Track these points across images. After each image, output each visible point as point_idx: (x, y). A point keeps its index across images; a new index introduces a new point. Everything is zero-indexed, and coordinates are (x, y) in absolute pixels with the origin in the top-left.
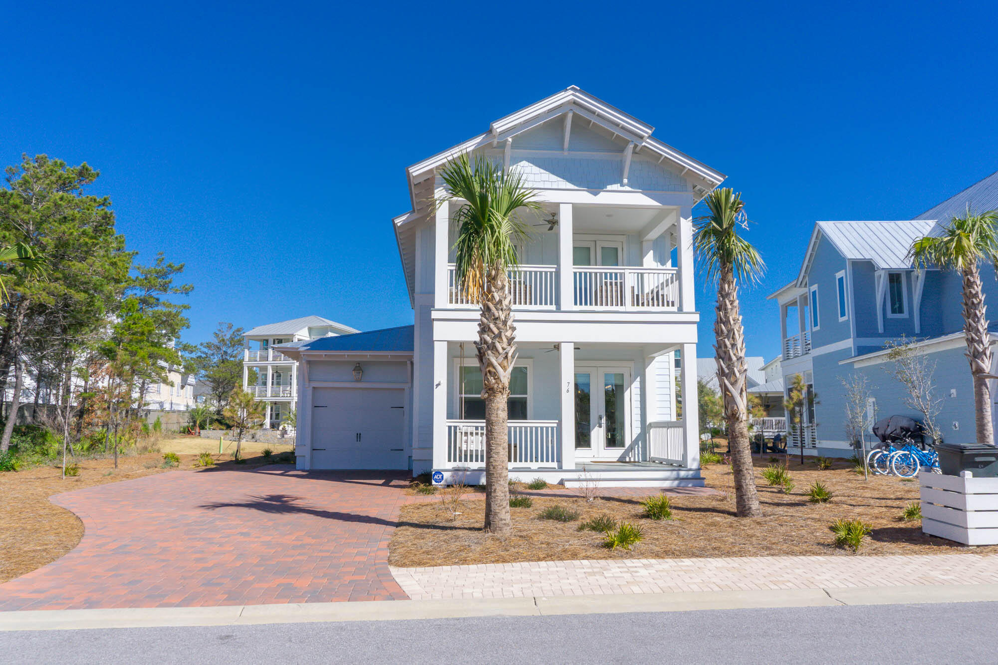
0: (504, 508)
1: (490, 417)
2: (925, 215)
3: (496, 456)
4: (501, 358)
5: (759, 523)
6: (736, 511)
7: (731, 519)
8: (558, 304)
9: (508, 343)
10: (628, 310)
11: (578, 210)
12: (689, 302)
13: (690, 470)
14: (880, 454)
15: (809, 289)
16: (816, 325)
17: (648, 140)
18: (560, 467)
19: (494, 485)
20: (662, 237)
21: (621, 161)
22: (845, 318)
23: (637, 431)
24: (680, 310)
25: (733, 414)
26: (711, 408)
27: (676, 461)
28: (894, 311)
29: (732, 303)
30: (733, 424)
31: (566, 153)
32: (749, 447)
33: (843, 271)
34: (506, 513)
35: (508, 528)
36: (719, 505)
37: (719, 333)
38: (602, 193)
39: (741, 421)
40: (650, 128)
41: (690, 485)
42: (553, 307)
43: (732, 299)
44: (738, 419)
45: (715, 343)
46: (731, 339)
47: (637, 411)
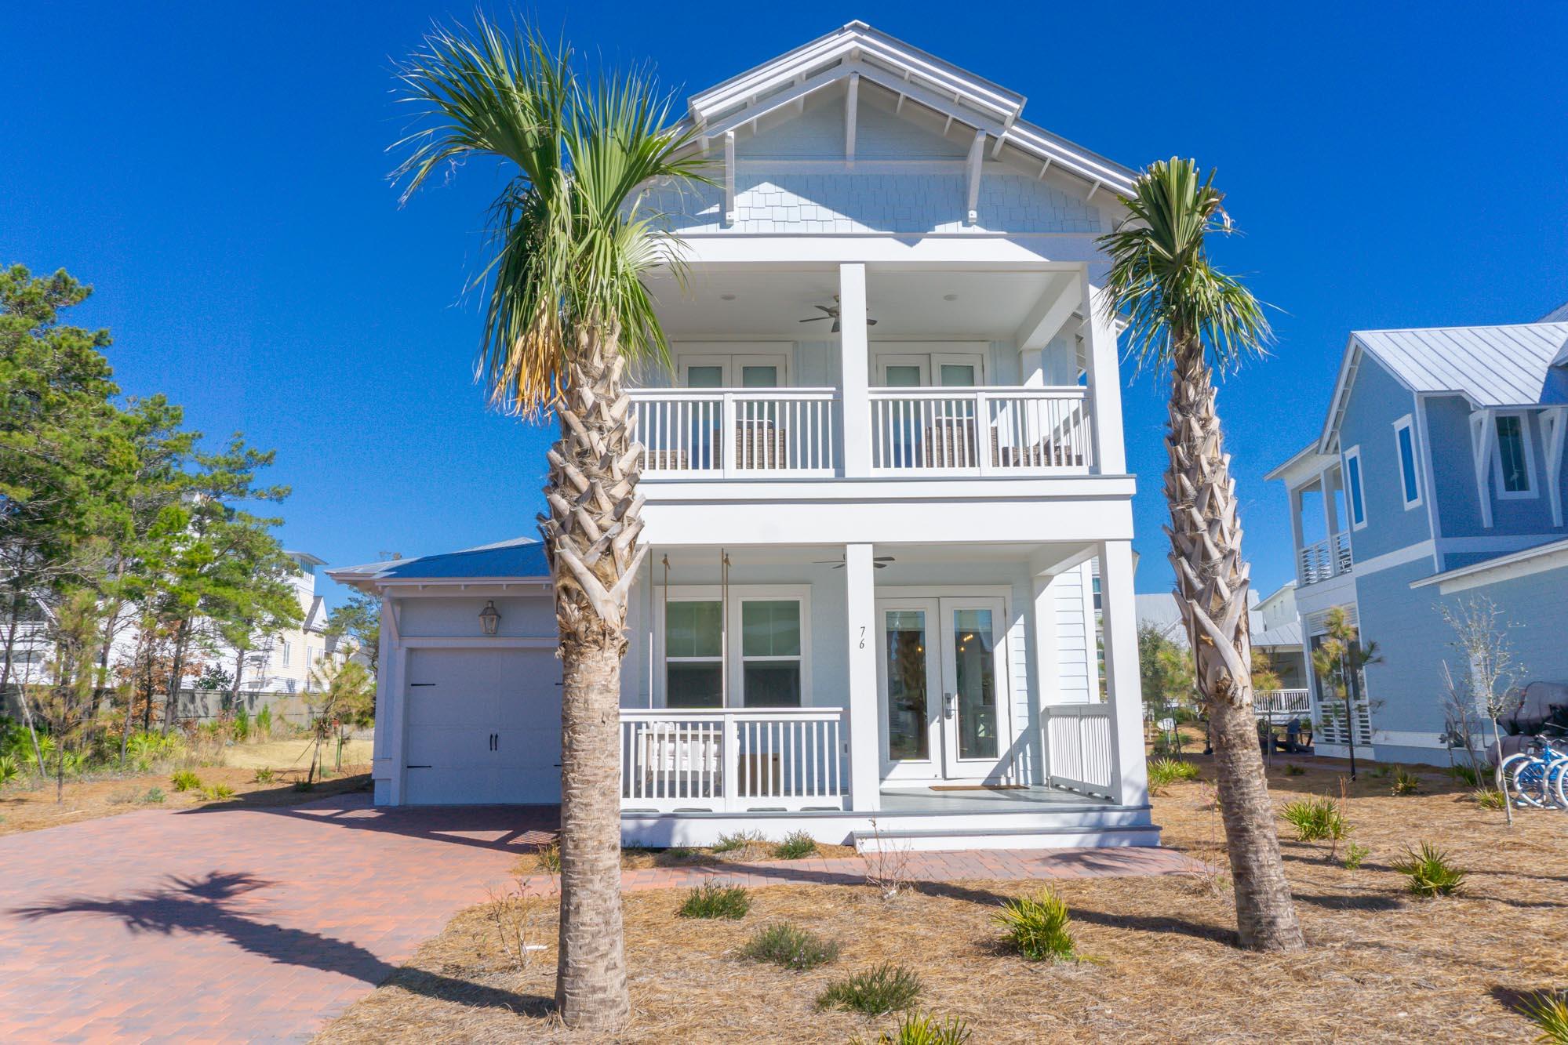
0: (602, 956)
1: (570, 709)
2: (1553, 315)
3: (582, 815)
4: (594, 554)
5: (1300, 976)
6: (1235, 927)
7: (1228, 955)
8: (839, 465)
9: (615, 514)
10: (984, 475)
11: (878, 277)
12: (1114, 456)
13: (1128, 809)
14: (1525, 764)
15: (1344, 457)
16: (1359, 519)
17: (1015, 128)
18: (848, 806)
19: (575, 894)
20: (1056, 342)
21: (964, 176)
22: (1417, 503)
23: (1021, 724)
24: (1095, 472)
25: (1219, 690)
26: (1173, 676)
27: (1099, 788)
28: (1510, 487)
29: (1204, 423)
30: (1220, 714)
31: (850, 164)
32: (1262, 771)
33: (1409, 416)
34: (607, 969)
35: (614, 1012)
36: (1194, 906)
37: (1175, 495)
38: (924, 241)
39: (1241, 707)
40: (1018, 100)
41: (1125, 844)
42: (830, 473)
43: (1203, 414)
44: (1231, 701)
45: (1169, 523)
46: (1206, 509)
47: (1020, 683)
